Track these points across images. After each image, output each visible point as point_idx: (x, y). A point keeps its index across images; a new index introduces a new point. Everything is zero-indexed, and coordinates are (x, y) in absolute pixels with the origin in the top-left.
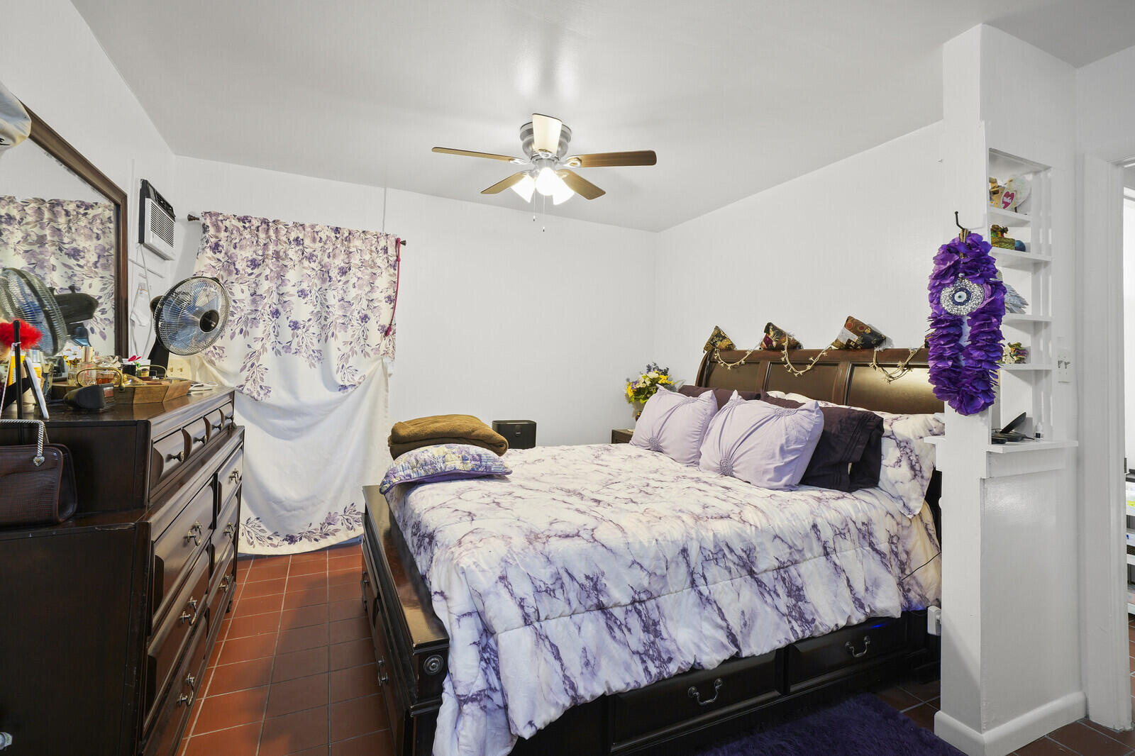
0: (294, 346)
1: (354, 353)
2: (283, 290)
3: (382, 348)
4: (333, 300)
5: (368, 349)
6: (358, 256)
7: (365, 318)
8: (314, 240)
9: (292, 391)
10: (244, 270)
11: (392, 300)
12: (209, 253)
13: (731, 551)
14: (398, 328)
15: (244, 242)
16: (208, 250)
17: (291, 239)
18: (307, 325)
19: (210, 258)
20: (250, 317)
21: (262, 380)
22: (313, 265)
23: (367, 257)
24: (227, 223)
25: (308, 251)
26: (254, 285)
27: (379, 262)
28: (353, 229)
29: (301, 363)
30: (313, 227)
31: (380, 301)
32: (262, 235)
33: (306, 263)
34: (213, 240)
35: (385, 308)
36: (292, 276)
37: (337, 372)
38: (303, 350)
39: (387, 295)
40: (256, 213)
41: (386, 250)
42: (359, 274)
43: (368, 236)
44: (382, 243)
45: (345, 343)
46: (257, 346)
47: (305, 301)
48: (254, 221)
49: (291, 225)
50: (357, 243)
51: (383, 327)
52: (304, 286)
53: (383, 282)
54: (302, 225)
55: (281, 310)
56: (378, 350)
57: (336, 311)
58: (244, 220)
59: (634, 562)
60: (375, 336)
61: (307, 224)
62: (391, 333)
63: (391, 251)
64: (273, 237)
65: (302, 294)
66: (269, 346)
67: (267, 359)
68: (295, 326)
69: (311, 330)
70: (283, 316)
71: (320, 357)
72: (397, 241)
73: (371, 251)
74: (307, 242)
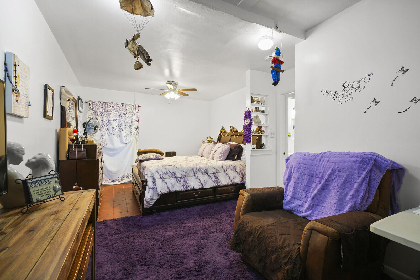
0: (113, 133)
1: (128, 135)
2: (109, 119)
3: (135, 134)
4: (122, 121)
5: (132, 134)
6: (128, 110)
7: (131, 126)
8: (117, 107)
9: (113, 144)
10: (100, 114)
11: (137, 121)
12: (91, 111)
13: (203, 170)
14: (139, 128)
15: (99, 108)
16: (90, 110)
17: (111, 107)
18: (116, 128)
19: (91, 112)
20: (101, 126)
21: (105, 142)
22: (117, 113)
23: (131, 110)
24: (95, 103)
25: (115, 109)
26: (102, 118)
27: (134, 112)
28: (127, 103)
29: (115, 138)
30: (116, 103)
31: (134, 121)
32: (104, 106)
33: (115, 112)
34: (92, 107)
35: (136, 123)
36: (112, 116)
37: (124, 139)
38: (115, 134)
39: (136, 120)
40: (102, 101)
41: (135, 108)
42: (129, 115)
43: (131, 105)
44: (135, 107)
45: (126, 132)
46: (104, 133)
47: (115, 122)
48: (102, 102)
49: (111, 103)
50: (128, 107)
51: (135, 128)
52: (115, 118)
53: (135, 117)
54: (114, 103)
55: (109, 124)
56: (134, 134)
57: (123, 124)
58: (99, 102)
59: (182, 170)
60: (133, 130)
61: (115, 103)
62: (137, 130)
63: (137, 109)
64: (107, 106)
65: (114, 120)
66: (106, 133)
67: (106, 136)
68: (113, 128)
69: (117, 129)
70: (110, 126)
71: (119, 136)
72: (138, 106)
73: (132, 109)
74: (115, 107)
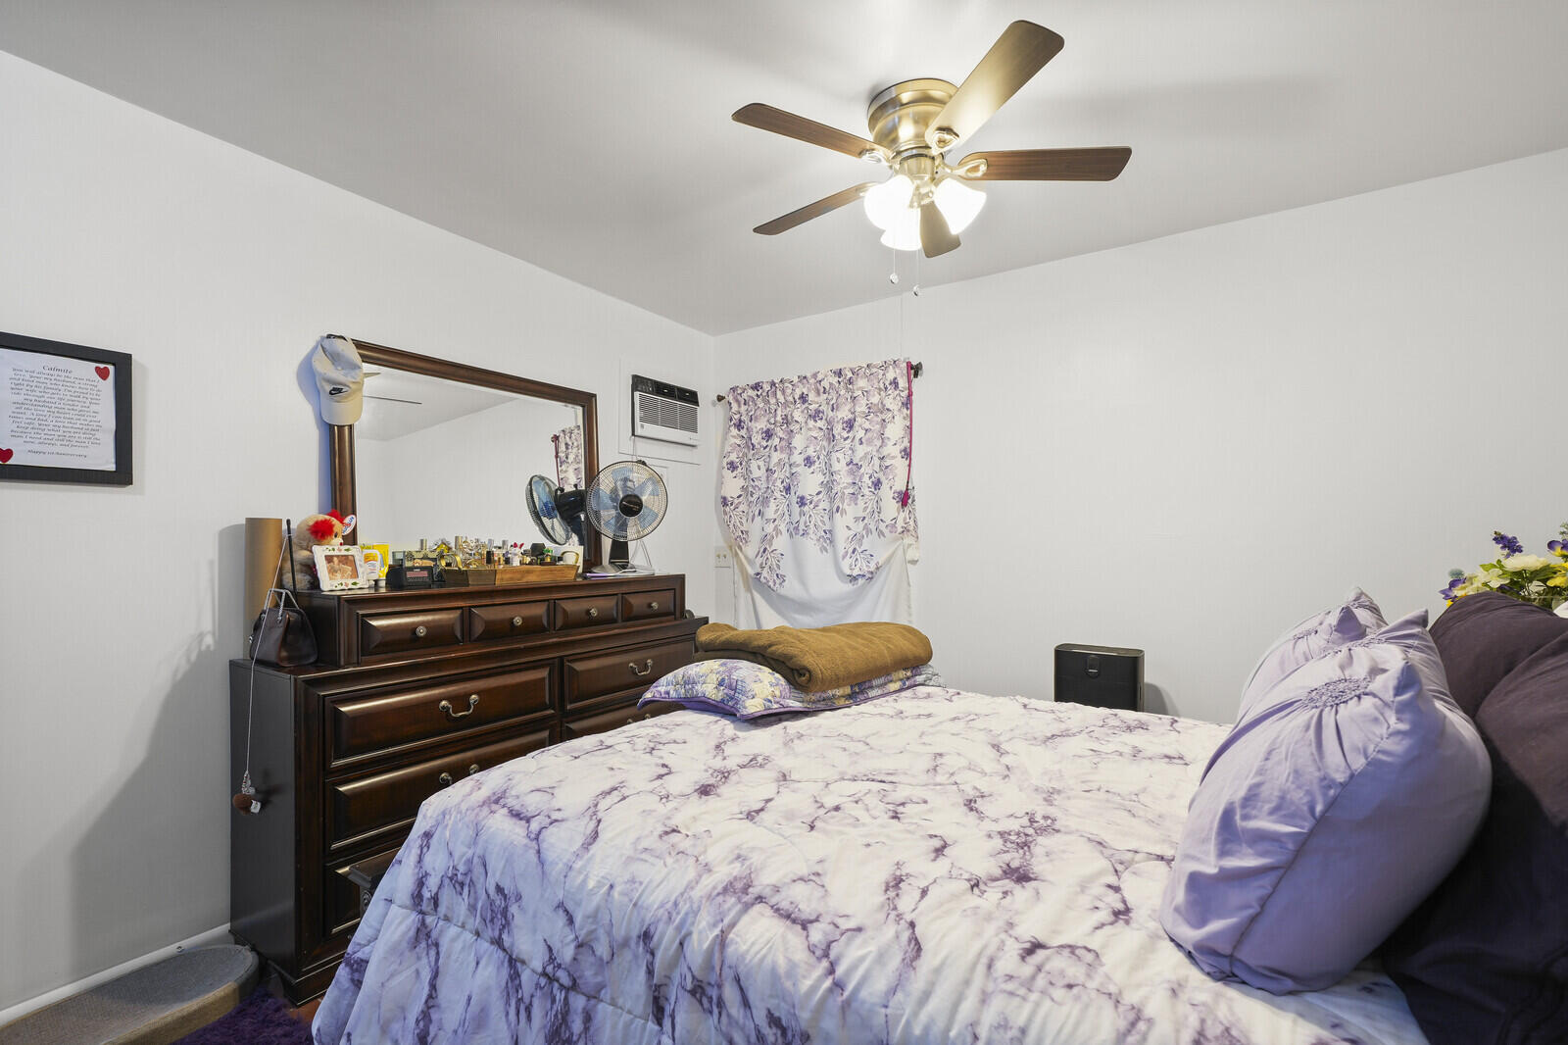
0: (802, 527)
1: (869, 531)
3: (900, 524)
4: (840, 466)
5: (882, 526)
6: (864, 402)
7: (877, 484)
8: (818, 393)
9: (802, 581)
11: (907, 453)
12: (734, 431)
14: (918, 494)
15: (758, 412)
16: (732, 428)
17: (797, 397)
18: (815, 499)
19: (734, 437)
21: (779, 568)
22: (820, 424)
23: (875, 399)
24: (745, 395)
25: (813, 407)
27: (889, 403)
28: (854, 365)
29: (810, 545)
30: (815, 376)
31: (894, 457)
32: (773, 401)
33: (811, 423)
34: (737, 417)
35: (900, 464)
36: (798, 441)
37: (844, 557)
38: (811, 532)
39: (902, 447)
40: (764, 378)
41: (895, 383)
42: (867, 425)
43: (874, 370)
44: (890, 376)
45: (857, 519)
46: (769, 528)
47: (811, 469)
48: (765, 386)
49: (796, 380)
50: (862, 383)
51: (899, 493)
52: (810, 452)
53: (895, 430)
54: (805, 377)
56: (894, 526)
57: (844, 479)
58: (756, 387)
60: (891, 507)
61: (809, 375)
62: (910, 501)
63: (902, 383)
64: (782, 400)
65: (809, 461)
66: (783, 528)
67: (781, 543)
68: (802, 502)
69: (822, 505)
71: (829, 537)
72: (910, 366)
73: (880, 389)
74: (812, 397)
